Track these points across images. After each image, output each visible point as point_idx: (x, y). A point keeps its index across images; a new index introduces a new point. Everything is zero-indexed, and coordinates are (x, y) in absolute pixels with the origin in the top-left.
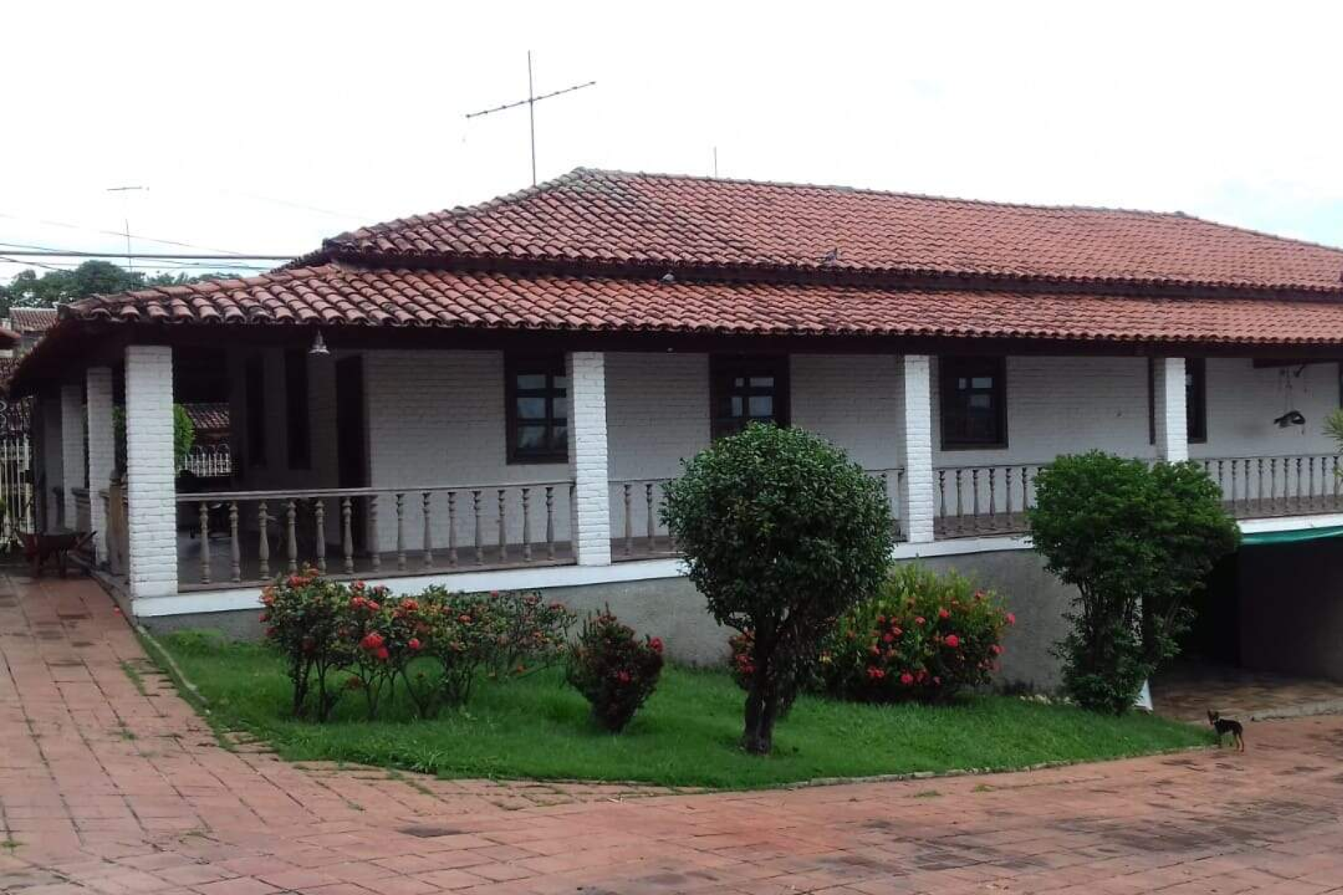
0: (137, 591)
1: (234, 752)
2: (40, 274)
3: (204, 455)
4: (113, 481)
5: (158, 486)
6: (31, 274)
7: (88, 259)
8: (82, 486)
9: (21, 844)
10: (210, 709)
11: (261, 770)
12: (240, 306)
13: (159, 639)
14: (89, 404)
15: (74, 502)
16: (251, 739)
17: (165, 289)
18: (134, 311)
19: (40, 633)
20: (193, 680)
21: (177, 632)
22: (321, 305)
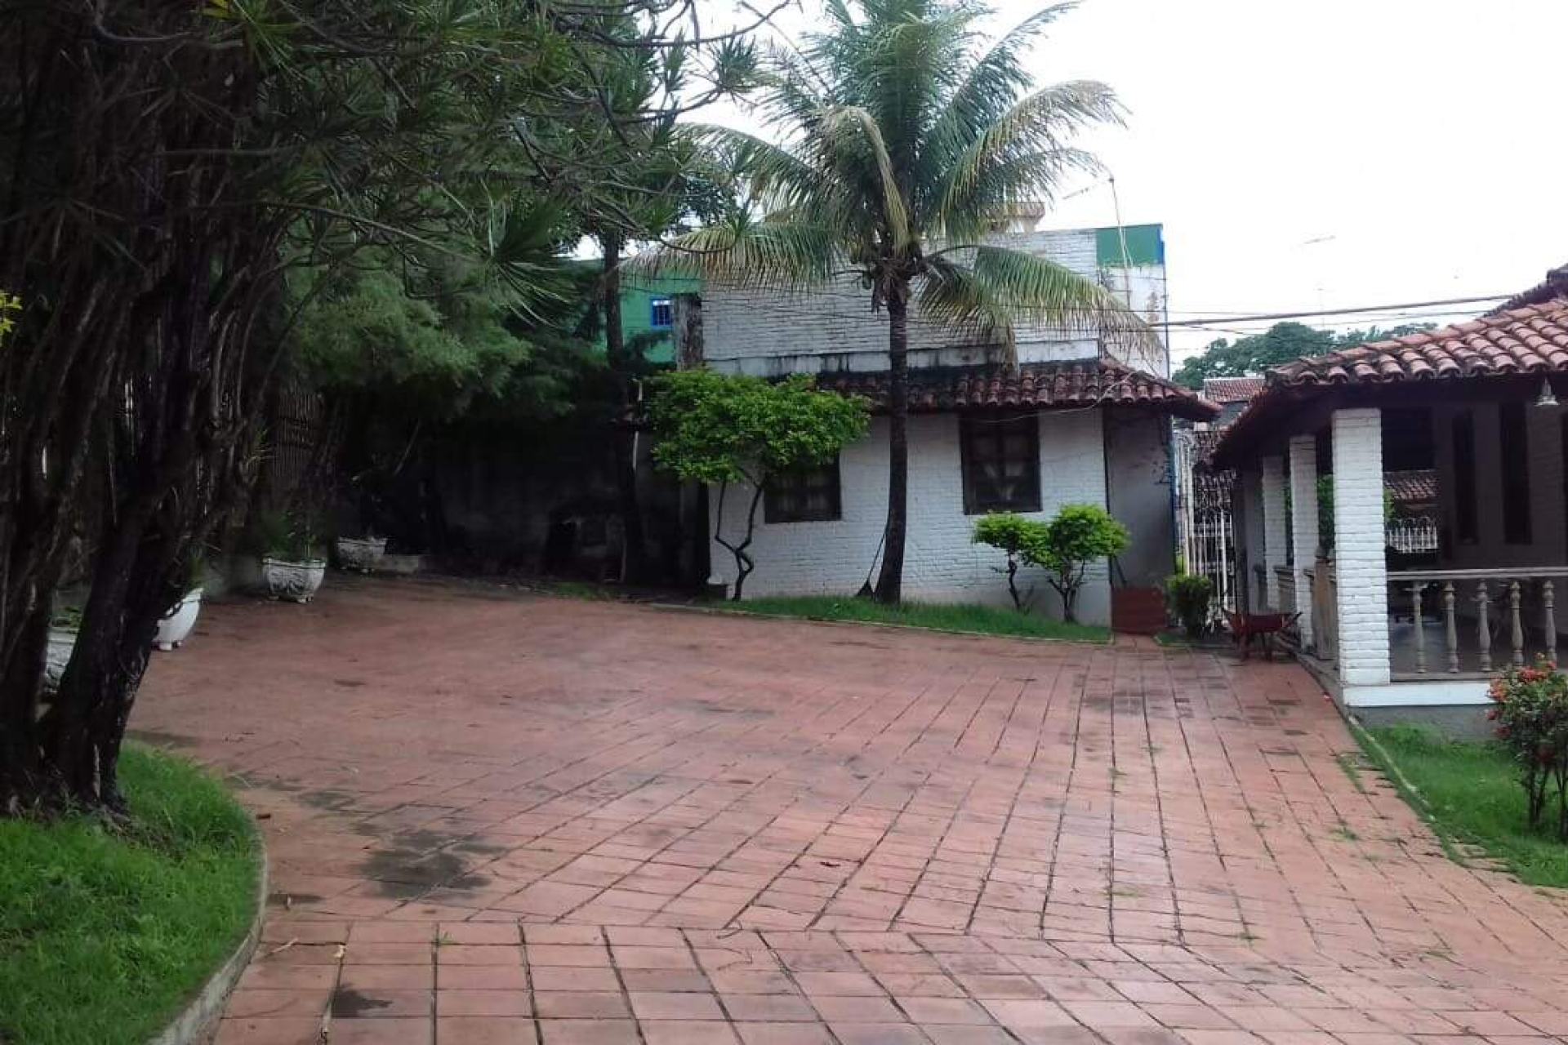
0: (1348, 679)
1: (1466, 867)
2: (1231, 343)
3: (1403, 529)
4: (1318, 557)
5: (1367, 564)
6: (1222, 342)
7: (1276, 322)
8: (1283, 563)
9: (1256, 938)
10: (1435, 815)
11: (1500, 891)
12: (1455, 358)
13: (1374, 733)
14: (1293, 476)
15: (1276, 581)
16: (1483, 853)
17: (1373, 345)
18: (1341, 371)
19: (1253, 718)
20: (1413, 783)
21: (1392, 726)
22: (1548, 349)
